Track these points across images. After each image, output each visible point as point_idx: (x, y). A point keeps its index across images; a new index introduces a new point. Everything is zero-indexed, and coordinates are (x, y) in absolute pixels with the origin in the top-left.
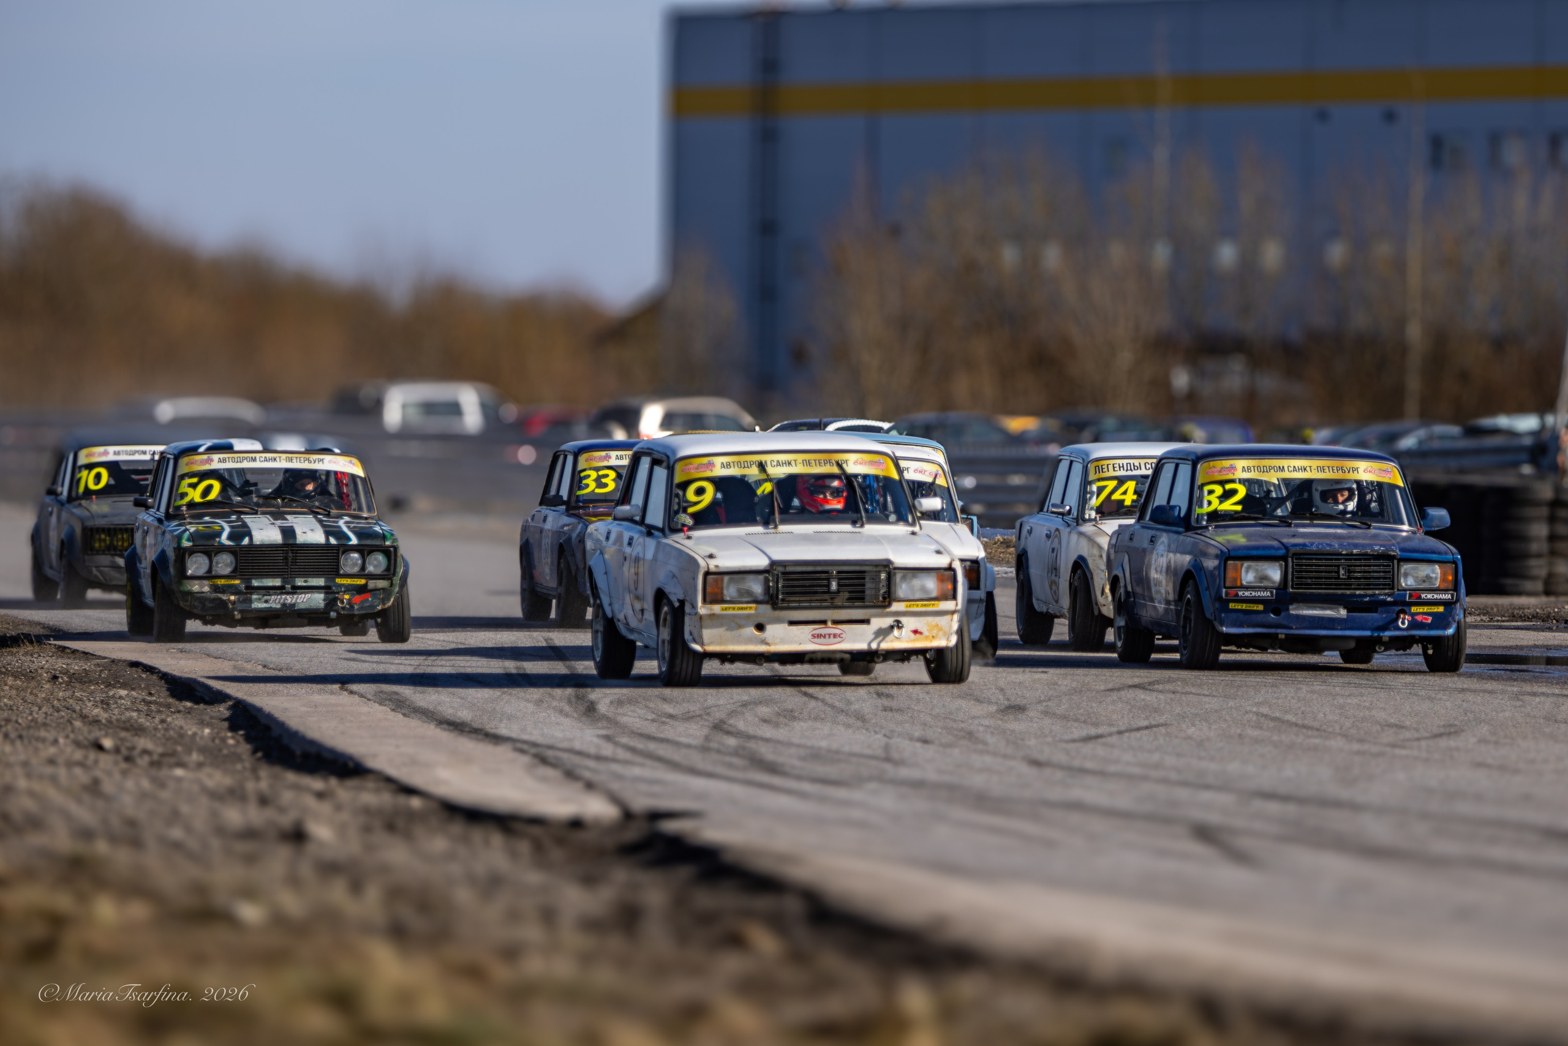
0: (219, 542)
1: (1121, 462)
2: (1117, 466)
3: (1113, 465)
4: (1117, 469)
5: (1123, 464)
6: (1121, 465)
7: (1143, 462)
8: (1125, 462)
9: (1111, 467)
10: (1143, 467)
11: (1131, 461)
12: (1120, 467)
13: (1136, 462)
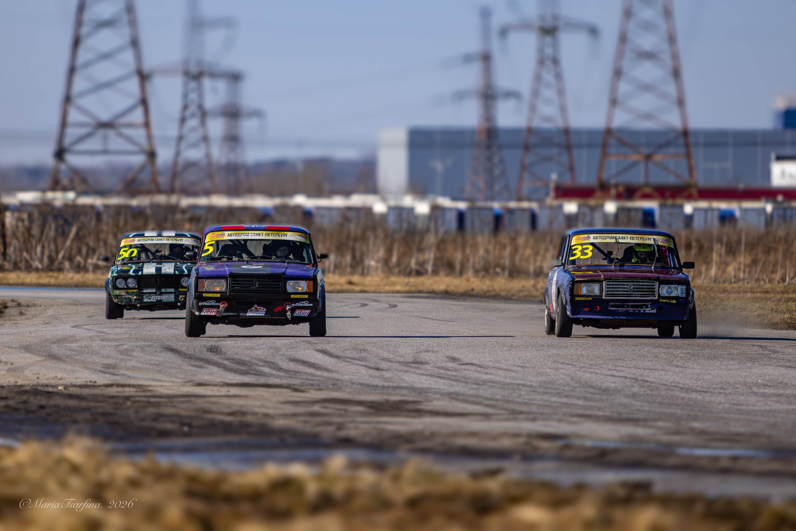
0: (129, 274)
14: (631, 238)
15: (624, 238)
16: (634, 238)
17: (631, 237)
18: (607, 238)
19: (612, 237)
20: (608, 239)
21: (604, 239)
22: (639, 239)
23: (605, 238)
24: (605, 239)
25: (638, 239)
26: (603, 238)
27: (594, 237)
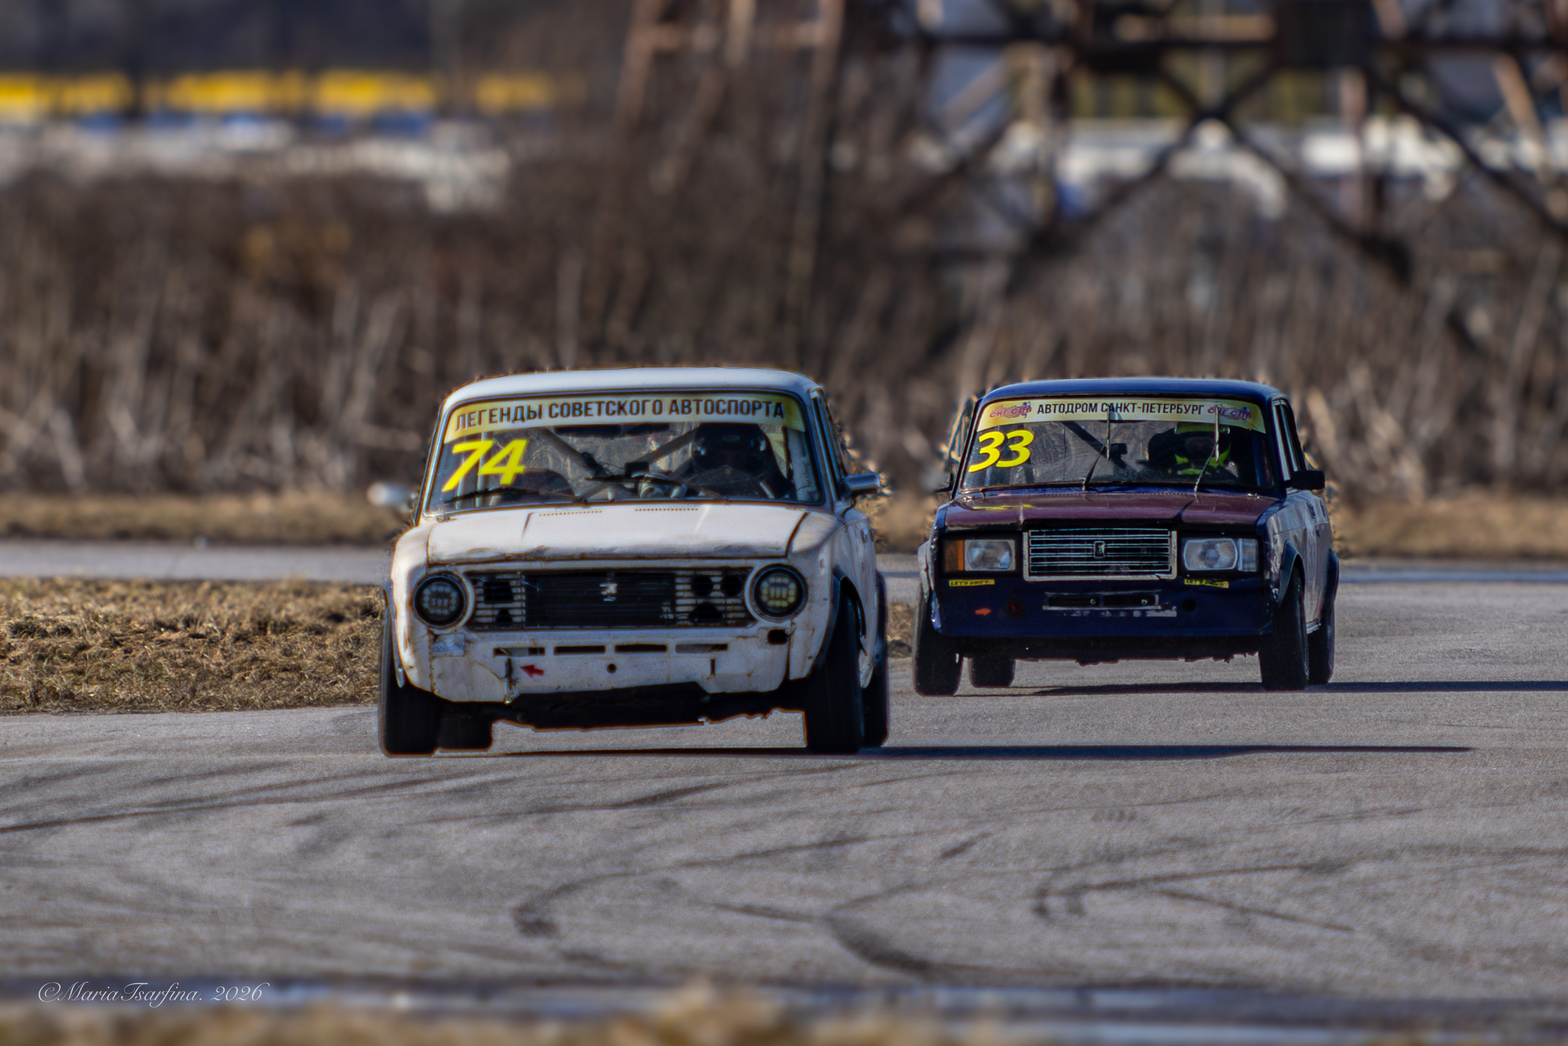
1: (505, 405)
2: (497, 413)
3: (491, 411)
4: (497, 418)
5: (509, 410)
6: (505, 412)
7: (546, 403)
8: (513, 405)
9: (486, 416)
10: (546, 412)
11: (525, 403)
12: (502, 414)
13: (534, 405)
14: (1146, 406)
15: (1126, 408)
16: (1152, 408)
17: (1144, 404)
18: (1076, 408)
19: (1091, 405)
20: (1079, 410)
21: (1068, 411)
22: (1168, 410)
23: (1070, 410)
24: (1072, 412)
25: (1165, 408)
26: (1066, 410)
27: (1041, 406)
